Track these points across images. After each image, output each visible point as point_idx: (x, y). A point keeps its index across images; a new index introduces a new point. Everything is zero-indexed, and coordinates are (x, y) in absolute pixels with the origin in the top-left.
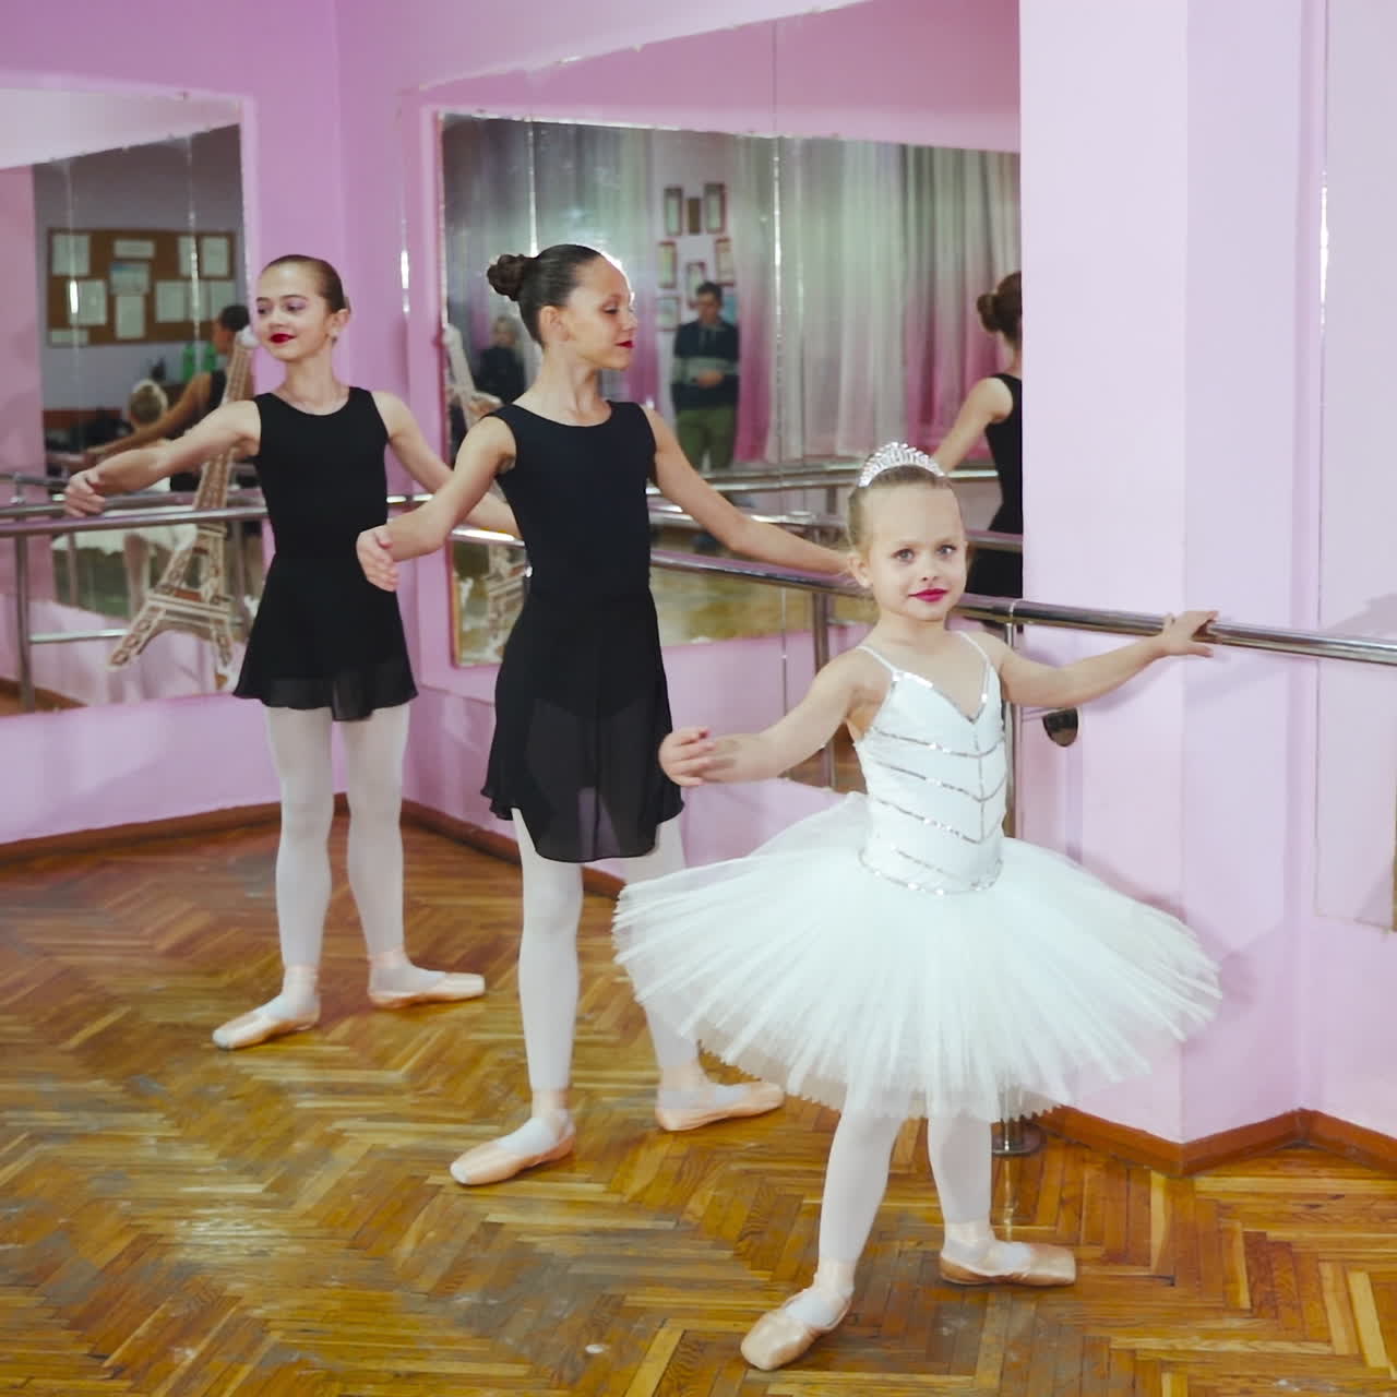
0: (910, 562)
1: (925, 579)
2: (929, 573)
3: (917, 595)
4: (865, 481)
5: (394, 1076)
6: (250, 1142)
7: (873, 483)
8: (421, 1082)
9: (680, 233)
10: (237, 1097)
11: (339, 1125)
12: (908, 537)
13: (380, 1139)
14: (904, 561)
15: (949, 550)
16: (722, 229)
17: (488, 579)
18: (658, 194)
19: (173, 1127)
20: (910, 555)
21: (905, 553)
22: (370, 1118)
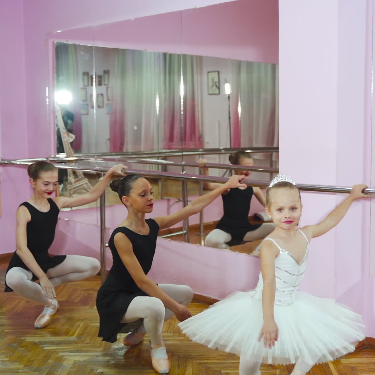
0: (282, 212)
1: (286, 218)
2: (287, 216)
3: (284, 222)
4: (271, 186)
5: (73, 338)
6: (33, 361)
7: (273, 187)
8: (82, 339)
9: (88, 85)
10: (23, 347)
11: (61, 354)
12: (281, 205)
13: (76, 359)
14: (280, 212)
15: (295, 209)
16: (107, 85)
17: (68, 184)
18: (81, 74)
19: (5, 357)
20: (282, 210)
21: (280, 210)
22: (71, 352)
